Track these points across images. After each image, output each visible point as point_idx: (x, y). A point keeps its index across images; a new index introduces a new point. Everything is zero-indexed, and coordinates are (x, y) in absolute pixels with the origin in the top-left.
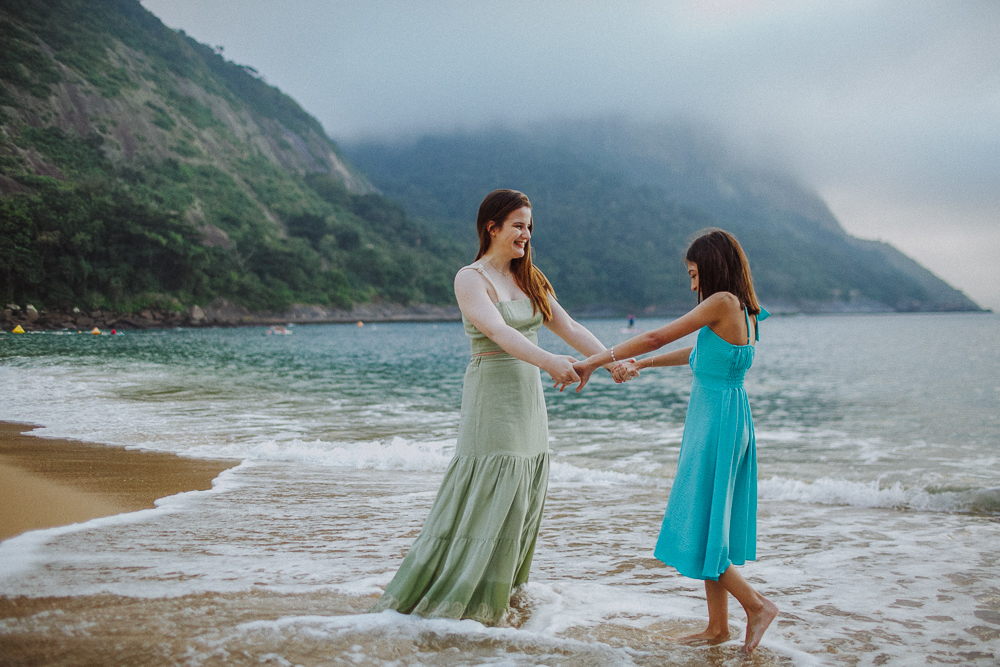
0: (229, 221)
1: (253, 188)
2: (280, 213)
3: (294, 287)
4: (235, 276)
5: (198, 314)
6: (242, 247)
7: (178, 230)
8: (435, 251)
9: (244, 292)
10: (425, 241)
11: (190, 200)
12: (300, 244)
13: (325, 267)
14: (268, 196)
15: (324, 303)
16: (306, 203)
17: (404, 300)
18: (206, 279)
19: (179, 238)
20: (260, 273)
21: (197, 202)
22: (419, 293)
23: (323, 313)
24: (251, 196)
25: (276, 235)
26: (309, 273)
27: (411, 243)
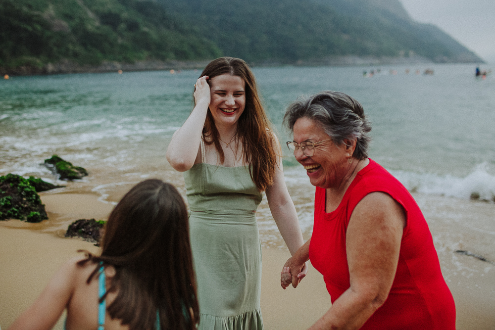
0: (68, 17)
2: (96, 12)
3: (103, 52)
4: (71, 47)
5: (50, 67)
6: (75, 31)
7: (39, 23)
8: (182, 31)
9: (76, 55)
10: (176, 26)
11: (46, 6)
12: (107, 29)
13: (120, 41)
14: (90, 3)
15: (119, 61)
16: (111, 6)
17: (163, 58)
18: (55, 49)
19: (39, 27)
20: (84, 45)
21: (51, 7)
22: (172, 55)
23: (118, 65)
24: (81, 3)
25: (93, 24)
26: (111, 45)
27: (168, 27)
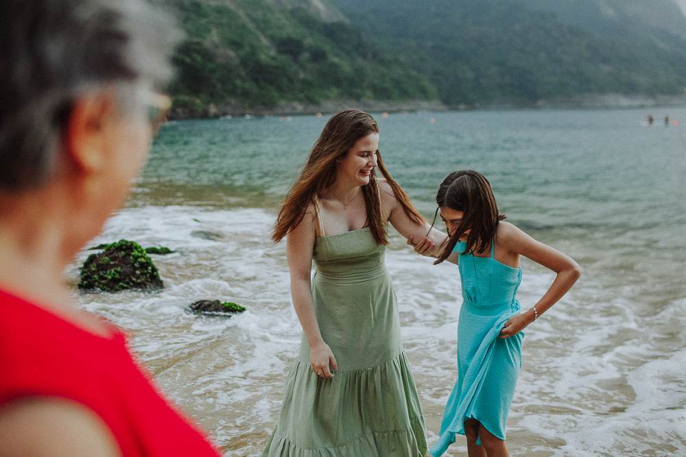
0: (236, 45)
1: (253, 20)
2: (272, 38)
3: (280, 89)
4: (238, 82)
5: (213, 109)
6: (244, 63)
7: (199, 52)
8: (382, 62)
9: (245, 94)
10: (375, 56)
11: (209, 31)
12: (284, 59)
13: (302, 75)
14: (263, 25)
15: (300, 101)
16: (290, 30)
17: (358, 98)
18: (219, 86)
19: (199, 58)
20: (256, 80)
21: (214, 31)
22: (369, 93)
23: (299, 107)
24: (251, 26)
25: (268, 54)
26: (291, 80)
27: (365, 56)
